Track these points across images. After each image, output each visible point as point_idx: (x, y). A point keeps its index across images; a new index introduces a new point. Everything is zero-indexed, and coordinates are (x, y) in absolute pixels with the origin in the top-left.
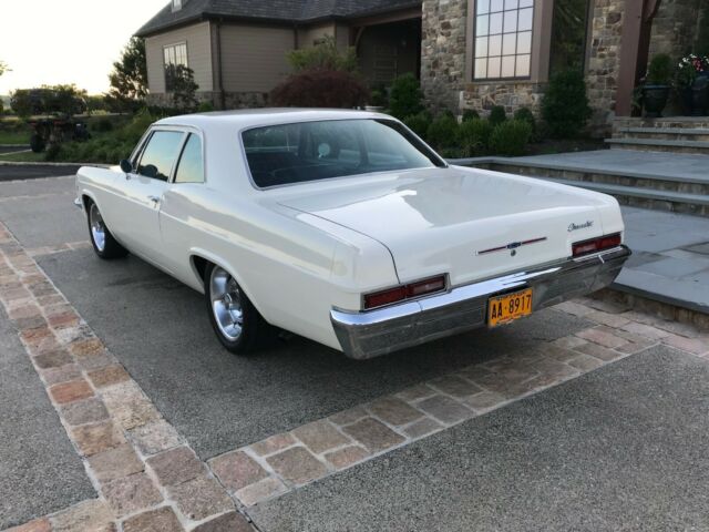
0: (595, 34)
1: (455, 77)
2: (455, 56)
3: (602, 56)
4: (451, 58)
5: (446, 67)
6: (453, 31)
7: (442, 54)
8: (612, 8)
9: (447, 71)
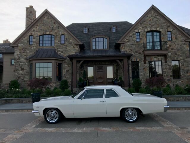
0: (64, 73)
1: (26, 81)
2: (26, 76)
3: (66, 77)
4: (25, 76)
5: (23, 78)
6: (25, 70)
7: (21, 75)
8: (67, 69)
9: (23, 79)
